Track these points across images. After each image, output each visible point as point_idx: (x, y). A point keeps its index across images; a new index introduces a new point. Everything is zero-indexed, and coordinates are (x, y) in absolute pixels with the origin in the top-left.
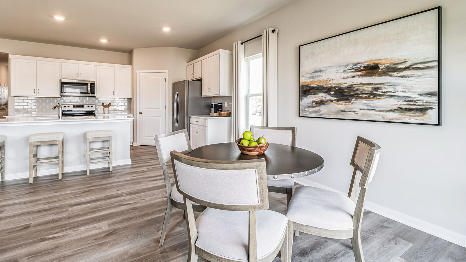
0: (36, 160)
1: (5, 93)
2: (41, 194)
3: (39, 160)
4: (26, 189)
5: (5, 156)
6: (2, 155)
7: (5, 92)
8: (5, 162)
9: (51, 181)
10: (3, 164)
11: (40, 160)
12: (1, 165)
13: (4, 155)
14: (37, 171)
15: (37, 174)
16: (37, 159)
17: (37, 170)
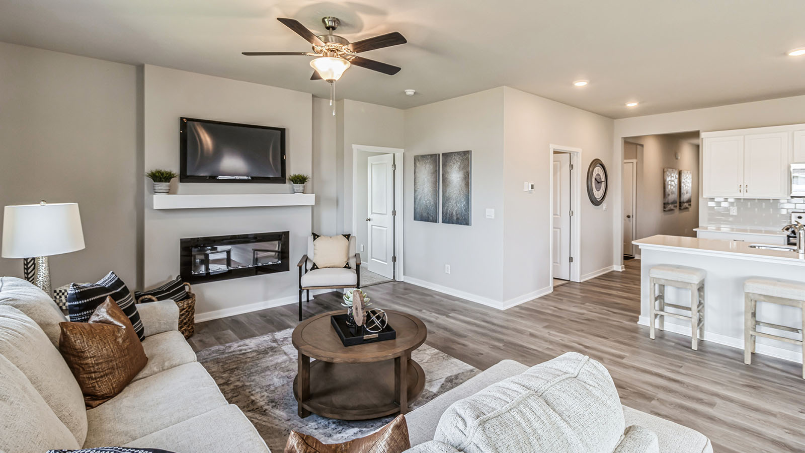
0: (754, 323)
1: (688, 185)
2: (772, 400)
3: (759, 325)
4: (742, 375)
5: (704, 301)
6: (701, 299)
7: (688, 183)
8: (704, 310)
9: (787, 377)
10: (701, 314)
11: (761, 324)
12: (700, 315)
13: (704, 299)
14: (756, 344)
15: (756, 349)
16: (756, 321)
17: (756, 341)
